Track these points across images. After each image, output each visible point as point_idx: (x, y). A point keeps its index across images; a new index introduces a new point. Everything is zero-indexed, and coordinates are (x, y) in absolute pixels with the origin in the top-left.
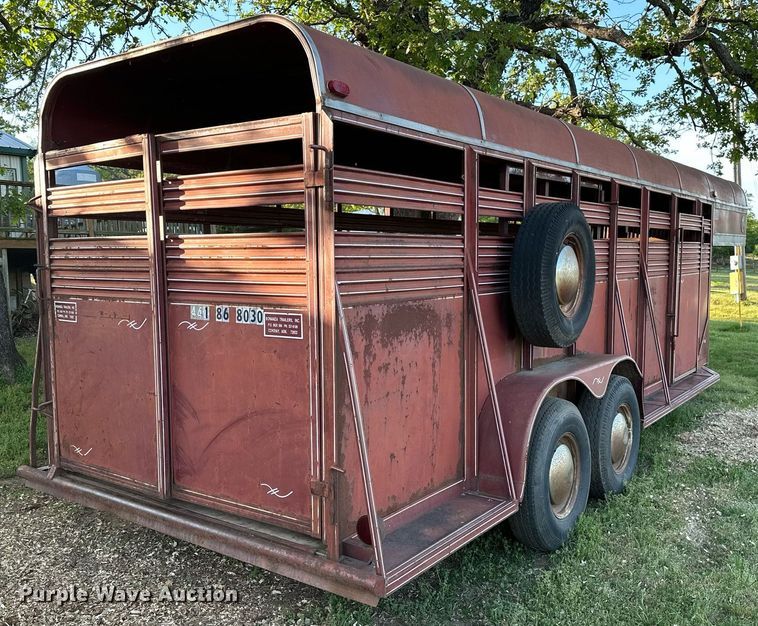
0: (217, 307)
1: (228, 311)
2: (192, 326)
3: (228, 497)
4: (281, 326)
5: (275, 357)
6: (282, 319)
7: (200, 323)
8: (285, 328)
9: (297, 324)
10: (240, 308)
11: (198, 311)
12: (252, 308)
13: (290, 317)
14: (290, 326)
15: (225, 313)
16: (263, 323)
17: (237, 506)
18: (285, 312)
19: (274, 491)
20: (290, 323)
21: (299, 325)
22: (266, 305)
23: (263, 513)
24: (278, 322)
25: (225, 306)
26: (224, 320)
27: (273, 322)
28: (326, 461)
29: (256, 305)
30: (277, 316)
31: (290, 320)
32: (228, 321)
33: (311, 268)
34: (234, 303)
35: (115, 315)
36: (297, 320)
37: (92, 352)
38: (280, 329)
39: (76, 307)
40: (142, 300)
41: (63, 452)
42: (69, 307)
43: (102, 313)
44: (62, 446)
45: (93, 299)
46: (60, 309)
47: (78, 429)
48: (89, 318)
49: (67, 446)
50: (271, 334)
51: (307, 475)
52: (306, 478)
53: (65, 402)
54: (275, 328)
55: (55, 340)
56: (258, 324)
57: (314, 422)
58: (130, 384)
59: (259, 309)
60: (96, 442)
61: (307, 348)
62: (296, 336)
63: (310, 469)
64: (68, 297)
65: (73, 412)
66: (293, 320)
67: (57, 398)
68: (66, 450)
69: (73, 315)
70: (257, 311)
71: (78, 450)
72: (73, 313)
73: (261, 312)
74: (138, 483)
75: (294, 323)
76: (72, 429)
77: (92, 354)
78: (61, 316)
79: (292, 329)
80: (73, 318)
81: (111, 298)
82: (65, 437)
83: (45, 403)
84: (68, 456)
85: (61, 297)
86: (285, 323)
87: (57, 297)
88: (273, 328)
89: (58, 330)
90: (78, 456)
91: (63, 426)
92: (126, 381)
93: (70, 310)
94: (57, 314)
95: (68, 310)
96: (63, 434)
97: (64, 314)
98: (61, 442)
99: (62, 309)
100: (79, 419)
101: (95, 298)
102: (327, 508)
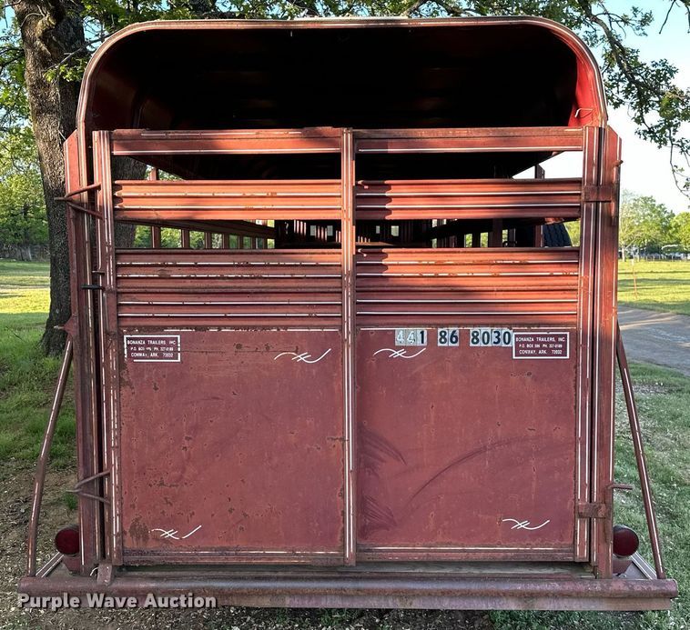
0: (440, 330)
1: (457, 334)
2: (398, 354)
3: (449, 544)
4: (538, 346)
6: (540, 339)
7: (410, 350)
8: (544, 348)
9: (561, 343)
10: (477, 329)
11: (407, 336)
12: (495, 329)
13: (552, 336)
14: (551, 346)
15: (452, 336)
16: (513, 344)
17: (464, 551)
18: (545, 331)
19: (522, 525)
20: (552, 343)
21: (564, 343)
22: (515, 325)
23: (504, 551)
24: (533, 343)
25: (452, 329)
26: (451, 344)
27: (526, 343)
28: (599, 481)
29: (501, 325)
30: (532, 336)
31: (552, 339)
32: (457, 345)
33: (586, 285)
34: (466, 325)
35: (268, 348)
36: (561, 339)
37: (215, 398)
38: (537, 350)
39: (179, 341)
40: (323, 327)
41: (130, 543)
42: (163, 342)
43: (239, 346)
44: (129, 534)
45: (220, 329)
46: (137, 346)
47: (171, 504)
48: (211, 355)
49: (141, 533)
50: (522, 355)
51: (571, 500)
52: (569, 503)
53: (142, 471)
54: (529, 349)
55: (122, 388)
56: (504, 345)
57: (583, 444)
58: (296, 432)
59: (506, 330)
60: (213, 515)
61: (576, 367)
62: (559, 355)
63: (576, 493)
64: (160, 329)
65: (162, 484)
66: (556, 339)
67: (120, 469)
68: (138, 538)
69: (171, 352)
70: (503, 332)
71: (169, 534)
72: (171, 349)
73: (508, 333)
74: (302, 554)
75: (558, 343)
76: (158, 507)
77: (215, 401)
78: (141, 355)
79: (554, 349)
80: (171, 355)
81: (260, 326)
82: (137, 520)
83: (87, 480)
84: (141, 545)
85: (143, 329)
86: (544, 343)
87: (130, 330)
88: (526, 348)
89: (131, 374)
90: (167, 541)
91: (133, 506)
92: (288, 428)
93: (164, 346)
94: (129, 352)
95: (159, 346)
96: (133, 517)
97: (148, 352)
98: (127, 529)
99: (142, 346)
100: (176, 490)
101: (225, 327)
102: (601, 528)
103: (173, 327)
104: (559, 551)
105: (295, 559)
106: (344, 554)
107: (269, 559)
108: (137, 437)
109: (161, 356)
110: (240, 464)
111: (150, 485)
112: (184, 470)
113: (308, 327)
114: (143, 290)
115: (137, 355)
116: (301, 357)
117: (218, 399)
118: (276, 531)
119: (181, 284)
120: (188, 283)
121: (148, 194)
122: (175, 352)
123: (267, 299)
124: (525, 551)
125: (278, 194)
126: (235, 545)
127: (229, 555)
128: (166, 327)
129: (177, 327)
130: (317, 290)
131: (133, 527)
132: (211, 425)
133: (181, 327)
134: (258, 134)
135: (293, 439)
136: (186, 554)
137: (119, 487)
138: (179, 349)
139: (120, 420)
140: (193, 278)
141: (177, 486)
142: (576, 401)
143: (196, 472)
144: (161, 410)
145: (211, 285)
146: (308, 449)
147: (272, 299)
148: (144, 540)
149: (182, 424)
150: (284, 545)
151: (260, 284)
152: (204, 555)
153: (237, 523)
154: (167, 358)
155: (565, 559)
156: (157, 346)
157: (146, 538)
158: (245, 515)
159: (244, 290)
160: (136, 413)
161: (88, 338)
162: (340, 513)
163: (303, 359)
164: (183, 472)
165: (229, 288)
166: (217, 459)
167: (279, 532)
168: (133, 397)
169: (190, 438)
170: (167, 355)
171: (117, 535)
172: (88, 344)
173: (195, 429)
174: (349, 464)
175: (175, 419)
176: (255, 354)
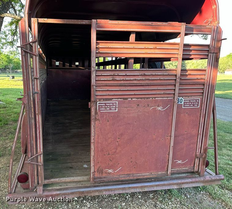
5: (187, 115)
6: (191, 101)
8: (192, 104)
9: (197, 102)
13: (195, 100)
14: (194, 103)
16: (183, 103)
18: (193, 98)
20: (195, 102)
21: (198, 102)
22: (184, 96)
23: (174, 170)
24: (189, 102)
27: (187, 102)
28: (204, 147)
30: (189, 100)
31: (195, 101)
33: (207, 82)
35: (148, 105)
36: (197, 101)
37: (128, 124)
38: (190, 105)
39: (117, 104)
40: (168, 97)
41: (97, 175)
42: (111, 104)
43: (138, 105)
44: (96, 172)
45: (132, 99)
46: (102, 106)
47: (112, 161)
48: (128, 108)
49: (100, 171)
50: (186, 107)
51: (195, 153)
52: (194, 154)
53: (102, 150)
54: (188, 104)
55: (96, 121)
56: (180, 103)
57: (200, 135)
58: (155, 134)
59: (181, 98)
60: (125, 164)
61: (201, 110)
62: (197, 106)
63: (196, 151)
64: (111, 99)
65: (109, 154)
66: (196, 101)
67: (94, 150)
68: (99, 173)
69: (114, 108)
70: (180, 99)
71: (110, 171)
72: (114, 107)
73: (182, 99)
74: (154, 174)
75: (196, 102)
76: (107, 162)
77: (128, 125)
78: (103, 109)
79: (195, 104)
80: (114, 109)
81: (146, 98)
82: (99, 167)
83: (32, 157)
84: (100, 175)
85: (104, 100)
86: (192, 102)
87: (100, 100)
88: (187, 104)
89: (99, 116)
90: (110, 173)
91: (98, 162)
92: (153, 133)
93: (112, 106)
94: (99, 108)
95: (110, 106)
96: (98, 166)
97: (106, 108)
98: (96, 170)
99: (104, 106)
100: (114, 156)
101: (134, 98)
102: (203, 161)
103: (115, 99)
104: (189, 169)
105: (152, 176)
106: (167, 173)
107: (143, 176)
108: (101, 138)
109: (110, 110)
110: (136, 146)
111: (105, 155)
112: (117, 149)
113: (163, 97)
114: (106, 85)
115: (102, 109)
116: (159, 108)
117: (130, 124)
118: (146, 167)
119: (120, 82)
120: (122, 82)
121: (109, 47)
122: (116, 108)
123: (150, 87)
124: (180, 170)
125: (157, 48)
126: (132, 173)
127: (130, 176)
128: (113, 99)
129: (117, 99)
130: (168, 84)
131: (98, 169)
132: (127, 133)
133: (118, 99)
134: (152, 23)
135: (154, 137)
136: (115, 177)
137: (94, 156)
138: (117, 107)
139: (95, 133)
140: (125, 80)
141: (114, 155)
142: (200, 121)
143: (121, 150)
144: (110, 129)
145: (131, 83)
146: (159, 140)
147: (151, 87)
148: (101, 174)
149: (117, 133)
150: (148, 172)
151: (148, 82)
152: (122, 177)
153: (133, 166)
154: (112, 110)
155: (191, 171)
156: (109, 106)
157: (102, 173)
158: (136, 163)
159: (142, 84)
160: (101, 130)
161: (31, 104)
162: (167, 160)
163: (160, 109)
164: (116, 150)
165: (137, 84)
166: (128, 145)
167: (147, 168)
168: (100, 125)
169: (119, 138)
170: (113, 109)
171: (93, 173)
172: (31, 106)
173: (122, 135)
174: (172, 144)
175: (114, 132)
176: (144, 108)
